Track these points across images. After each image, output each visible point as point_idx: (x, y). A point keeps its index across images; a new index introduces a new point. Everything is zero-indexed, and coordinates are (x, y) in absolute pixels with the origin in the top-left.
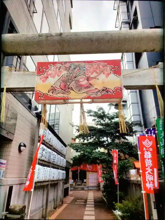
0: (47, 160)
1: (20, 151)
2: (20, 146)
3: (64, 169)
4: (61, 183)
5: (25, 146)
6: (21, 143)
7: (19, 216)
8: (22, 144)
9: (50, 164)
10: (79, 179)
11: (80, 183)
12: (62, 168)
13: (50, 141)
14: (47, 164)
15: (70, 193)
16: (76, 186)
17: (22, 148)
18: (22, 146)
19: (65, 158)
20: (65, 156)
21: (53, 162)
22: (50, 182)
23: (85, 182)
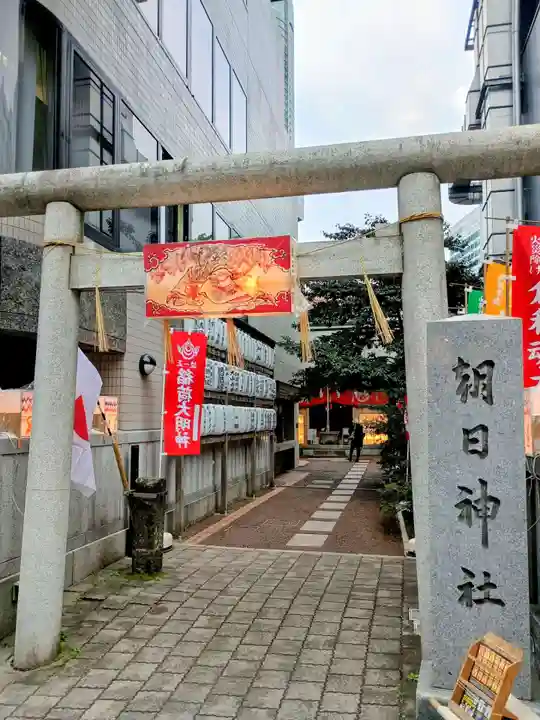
0: (213, 388)
1: (144, 374)
2: (142, 363)
3: (272, 404)
4: (266, 439)
5: (153, 362)
6: (142, 357)
7: (154, 496)
8: (146, 359)
9: (224, 397)
10: (328, 427)
11: (332, 439)
12: (264, 403)
13: (217, 342)
14: (214, 396)
15: (300, 462)
16: (323, 446)
17: (147, 367)
18: (147, 363)
19: (272, 377)
20: (272, 371)
22: (228, 438)
23: (346, 436)
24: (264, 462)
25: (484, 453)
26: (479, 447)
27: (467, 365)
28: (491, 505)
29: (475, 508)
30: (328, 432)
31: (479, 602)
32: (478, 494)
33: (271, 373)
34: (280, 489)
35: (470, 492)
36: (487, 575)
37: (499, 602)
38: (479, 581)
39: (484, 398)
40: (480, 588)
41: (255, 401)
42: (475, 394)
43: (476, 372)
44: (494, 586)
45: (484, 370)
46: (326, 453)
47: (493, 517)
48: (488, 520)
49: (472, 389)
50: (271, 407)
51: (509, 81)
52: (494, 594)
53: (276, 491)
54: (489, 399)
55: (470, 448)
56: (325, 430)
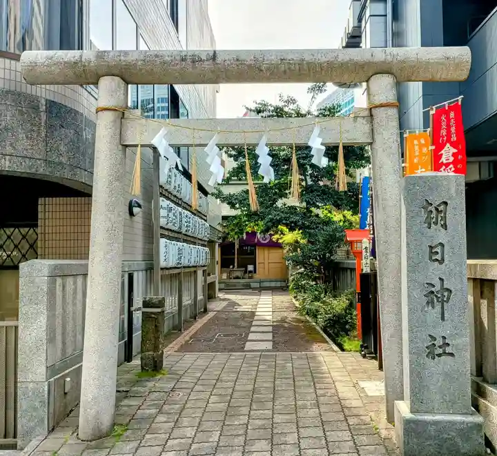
0: (176, 229)
2: (131, 206)
3: (206, 243)
4: (200, 272)
5: (139, 206)
6: (131, 202)
8: (134, 203)
9: (180, 236)
10: (236, 264)
11: (239, 274)
14: (176, 235)
15: (219, 294)
16: (231, 281)
17: (136, 210)
18: (134, 206)
19: (206, 221)
20: (206, 217)
21: (186, 231)
22: (183, 270)
23: (250, 272)
25: (441, 261)
26: (438, 257)
27: (431, 204)
28: (446, 294)
29: (436, 296)
30: (236, 268)
31: (439, 355)
32: (438, 287)
35: (434, 286)
36: (444, 338)
37: (452, 355)
38: (439, 342)
39: (442, 225)
40: (440, 347)
42: (436, 223)
43: (437, 209)
44: (448, 345)
45: (441, 208)
47: (447, 301)
48: (445, 303)
49: (434, 220)
50: (207, 247)
52: (448, 350)
54: (445, 226)
55: (434, 258)
56: (233, 267)
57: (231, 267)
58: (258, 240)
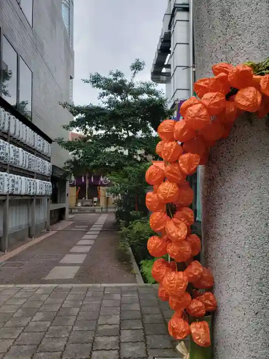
3: (48, 179)
10: (87, 196)
11: (89, 203)
12: (42, 177)
15: (68, 216)
16: (83, 207)
19: (49, 161)
20: (49, 158)
22: (8, 198)
23: (95, 202)
24: (41, 215)
30: (87, 199)
33: (49, 159)
34: (54, 232)
41: (35, 175)
46: (85, 211)
50: (48, 181)
51: (187, 6)
53: (51, 233)
56: (85, 199)
57: (84, 198)
58: (101, 182)
